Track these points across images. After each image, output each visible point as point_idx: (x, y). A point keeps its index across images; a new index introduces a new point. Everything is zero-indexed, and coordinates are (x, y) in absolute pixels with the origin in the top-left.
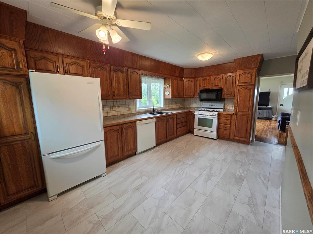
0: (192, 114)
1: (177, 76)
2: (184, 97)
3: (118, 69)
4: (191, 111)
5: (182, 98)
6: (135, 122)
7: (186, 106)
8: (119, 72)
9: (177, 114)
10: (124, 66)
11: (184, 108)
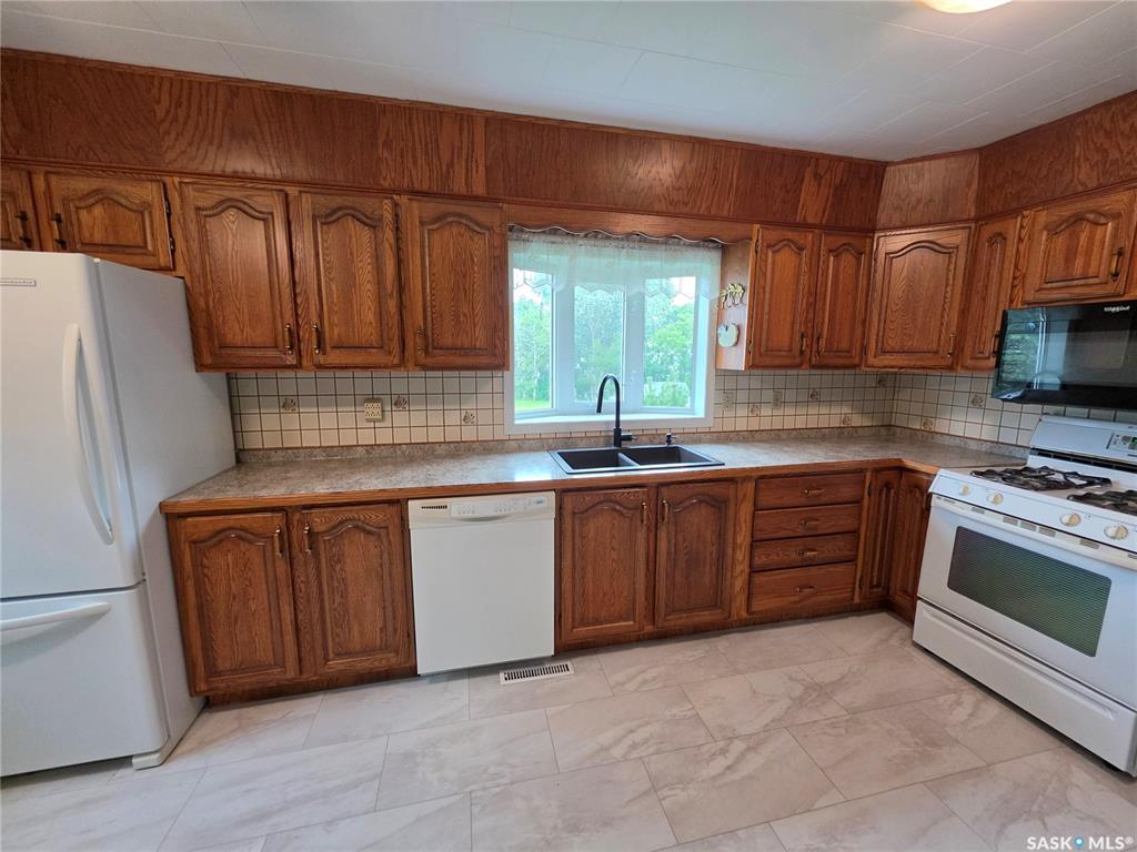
0: (917, 487)
1: (810, 220)
2: (871, 360)
3: (340, 209)
4: (911, 464)
5: (854, 367)
6: (397, 503)
7: (899, 420)
8: (351, 224)
9: (762, 477)
10: (386, 185)
11: (887, 431)
